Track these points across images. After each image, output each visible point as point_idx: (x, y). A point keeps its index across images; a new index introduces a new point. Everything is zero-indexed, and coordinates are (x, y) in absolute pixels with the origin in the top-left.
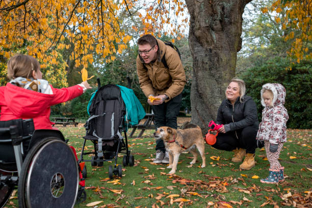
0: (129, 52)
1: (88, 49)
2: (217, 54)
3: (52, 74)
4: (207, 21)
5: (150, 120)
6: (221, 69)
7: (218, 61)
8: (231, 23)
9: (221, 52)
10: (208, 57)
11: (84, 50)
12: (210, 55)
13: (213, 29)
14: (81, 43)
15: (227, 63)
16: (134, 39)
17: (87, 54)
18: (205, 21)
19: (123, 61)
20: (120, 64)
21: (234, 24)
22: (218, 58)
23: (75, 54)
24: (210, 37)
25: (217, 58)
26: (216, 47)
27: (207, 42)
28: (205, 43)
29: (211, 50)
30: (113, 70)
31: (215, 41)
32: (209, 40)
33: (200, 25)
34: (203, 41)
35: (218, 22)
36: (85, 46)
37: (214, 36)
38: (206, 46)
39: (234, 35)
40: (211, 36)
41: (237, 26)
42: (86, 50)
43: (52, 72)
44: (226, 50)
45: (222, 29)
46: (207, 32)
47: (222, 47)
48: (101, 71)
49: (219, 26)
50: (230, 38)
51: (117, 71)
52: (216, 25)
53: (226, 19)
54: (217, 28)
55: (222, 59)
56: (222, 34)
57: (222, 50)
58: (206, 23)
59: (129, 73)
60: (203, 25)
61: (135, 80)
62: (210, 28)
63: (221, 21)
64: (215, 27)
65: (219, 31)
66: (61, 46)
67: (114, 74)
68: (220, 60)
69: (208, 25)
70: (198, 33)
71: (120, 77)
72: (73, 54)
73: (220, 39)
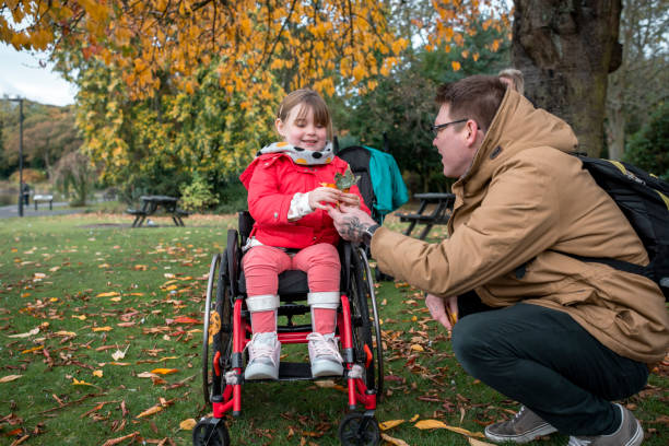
0: (411, 60)
1: (325, 68)
2: (563, 81)
3: (256, 114)
4: (545, 17)
5: (442, 207)
6: (572, 108)
7: (565, 93)
8: (594, 16)
9: (573, 76)
10: (546, 86)
11: (316, 70)
12: (550, 83)
13: (557, 31)
14: (311, 56)
15: (584, 97)
16: (423, 31)
17: (324, 77)
18: (541, 18)
19: (398, 81)
20: (391, 89)
21: (601, 18)
22: (566, 88)
23: (299, 78)
24: (550, 46)
25: (563, 87)
26: (562, 67)
27: (545, 57)
28: (541, 59)
29: (551, 73)
30: (375, 101)
31: (561, 54)
32: (549, 53)
33: (530, 25)
34: (537, 54)
35: (567, 17)
36: (318, 61)
37: (560, 44)
38: (542, 64)
39: (601, 40)
40: (553, 45)
41: (608, 22)
42: (320, 71)
43: (257, 110)
44: (584, 70)
45: (577, 31)
46: (544, 39)
47: (574, 66)
48: (352, 104)
49: (569, 24)
50: (593, 46)
51: (383, 103)
52: (563, 23)
53: (585, 9)
54: (565, 29)
55: (573, 90)
56: (575, 40)
57: (573, 71)
58: (542, 21)
59: (411, 107)
60: (537, 24)
61: (423, 122)
62: (551, 29)
63: (574, 15)
64: (561, 27)
65: (570, 34)
66: (278, 63)
67: (378, 110)
68: (569, 91)
69: (545, 25)
70: (527, 40)
71: (389, 117)
72: (296, 78)
73: (571, 50)
